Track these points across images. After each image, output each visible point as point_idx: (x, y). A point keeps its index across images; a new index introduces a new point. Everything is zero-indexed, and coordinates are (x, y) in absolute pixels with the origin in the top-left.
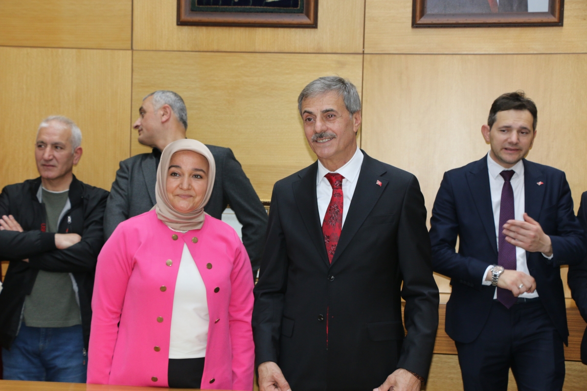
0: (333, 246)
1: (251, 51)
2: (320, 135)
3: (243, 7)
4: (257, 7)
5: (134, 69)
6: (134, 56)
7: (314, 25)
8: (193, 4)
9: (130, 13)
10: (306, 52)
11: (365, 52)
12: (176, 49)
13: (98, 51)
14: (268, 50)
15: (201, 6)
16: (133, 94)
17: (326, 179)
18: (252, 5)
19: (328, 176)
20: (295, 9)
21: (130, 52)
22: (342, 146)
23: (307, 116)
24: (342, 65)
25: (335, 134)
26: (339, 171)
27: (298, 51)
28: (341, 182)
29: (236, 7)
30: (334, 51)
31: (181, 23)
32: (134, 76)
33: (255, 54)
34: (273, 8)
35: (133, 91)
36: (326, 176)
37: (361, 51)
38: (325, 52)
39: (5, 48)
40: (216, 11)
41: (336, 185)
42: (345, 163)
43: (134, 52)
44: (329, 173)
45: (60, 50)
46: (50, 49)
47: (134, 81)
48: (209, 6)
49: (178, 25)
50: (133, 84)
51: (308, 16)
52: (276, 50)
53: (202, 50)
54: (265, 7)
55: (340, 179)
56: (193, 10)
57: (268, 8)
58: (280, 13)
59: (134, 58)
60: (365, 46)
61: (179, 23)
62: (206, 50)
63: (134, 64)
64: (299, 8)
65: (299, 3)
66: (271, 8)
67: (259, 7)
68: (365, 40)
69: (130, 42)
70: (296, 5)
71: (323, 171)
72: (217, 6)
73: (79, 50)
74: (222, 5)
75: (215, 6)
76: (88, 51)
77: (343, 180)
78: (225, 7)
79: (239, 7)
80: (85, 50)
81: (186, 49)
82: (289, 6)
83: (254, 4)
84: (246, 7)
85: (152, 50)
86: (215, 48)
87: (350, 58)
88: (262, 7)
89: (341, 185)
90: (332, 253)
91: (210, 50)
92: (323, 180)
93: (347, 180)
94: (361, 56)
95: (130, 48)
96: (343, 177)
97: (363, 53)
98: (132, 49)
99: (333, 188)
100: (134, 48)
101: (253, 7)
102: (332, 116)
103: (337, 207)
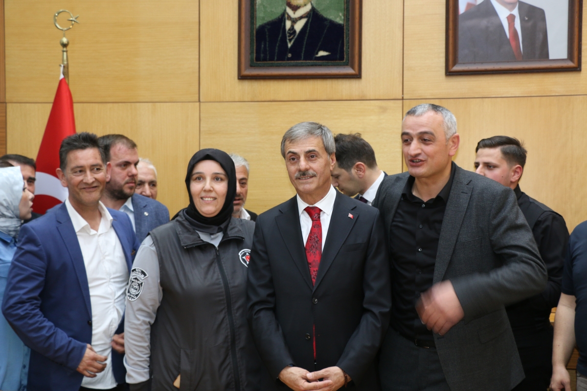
0: (314, 271)
1: (303, 99)
2: (303, 174)
3: (296, 62)
4: (308, 61)
5: (201, 118)
6: (201, 107)
7: (358, 76)
8: (252, 60)
9: (198, 70)
10: (352, 99)
11: (404, 98)
12: (237, 100)
13: (170, 104)
14: (318, 99)
15: (259, 62)
16: (201, 140)
17: (305, 212)
18: (304, 59)
19: (308, 210)
20: (341, 62)
21: (198, 104)
22: (321, 184)
23: (291, 156)
24: (384, 110)
25: (315, 173)
26: (317, 205)
27: (344, 98)
28: (319, 214)
29: (289, 62)
30: (377, 98)
31: (242, 77)
32: (201, 125)
33: (306, 103)
34: (322, 62)
35: (201, 137)
36: (305, 210)
37: (401, 98)
38: (368, 98)
39: (91, 104)
40: (272, 66)
41: (316, 217)
42: (322, 198)
43: (201, 104)
44: (308, 207)
45: (138, 104)
46: (129, 104)
47: (202, 129)
48: (265, 62)
49: (239, 79)
50: (201, 132)
51: (353, 68)
52: (324, 98)
53: (260, 100)
54: (315, 61)
55: (318, 212)
56: (252, 66)
57: (318, 62)
58: (329, 66)
59: (201, 109)
60: (404, 92)
61: (240, 78)
62: (263, 100)
63: (201, 114)
64: (345, 61)
65: (345, 56)
66: (320, 62)
67: (310, 61)
68: (404, 87)
69: (197, 95)
70: (342, 58)
71: (302, 205)
72: (273, 62)
73: (154, 104)
74: (277, 60)
75: (271, 62)
76: (162, 104)
77: (321, 213)
78: (280, 62)
79: (292, 62)
80: (159, 104)
81: (246, 100)
82: (335, 59)
83: (305, 59)
84: (298, 62)
85: (217, 102)
86: (272, 98)
87: (391, 103)
88: (312, 61)
89: (319, 217)
90: (314, 278)
91: (268, 99)
92: (302, 213)
93: (324, 213)
94: (401, 101)
95: (198, 100)
96: (321, 210)
97: (403, 99)
98: (199, 101)
99: (313, 220)
100: (201, 100)
101: (304, 61)
102: (313, 157)
103: (317, 237)
